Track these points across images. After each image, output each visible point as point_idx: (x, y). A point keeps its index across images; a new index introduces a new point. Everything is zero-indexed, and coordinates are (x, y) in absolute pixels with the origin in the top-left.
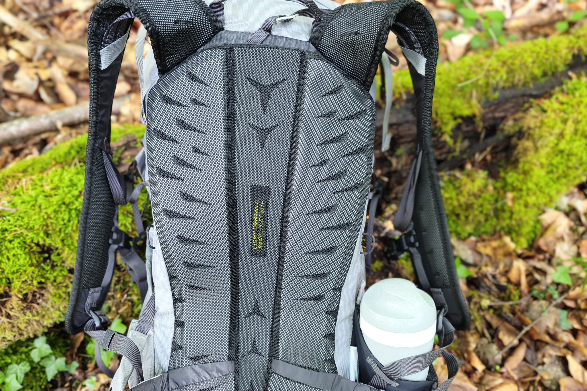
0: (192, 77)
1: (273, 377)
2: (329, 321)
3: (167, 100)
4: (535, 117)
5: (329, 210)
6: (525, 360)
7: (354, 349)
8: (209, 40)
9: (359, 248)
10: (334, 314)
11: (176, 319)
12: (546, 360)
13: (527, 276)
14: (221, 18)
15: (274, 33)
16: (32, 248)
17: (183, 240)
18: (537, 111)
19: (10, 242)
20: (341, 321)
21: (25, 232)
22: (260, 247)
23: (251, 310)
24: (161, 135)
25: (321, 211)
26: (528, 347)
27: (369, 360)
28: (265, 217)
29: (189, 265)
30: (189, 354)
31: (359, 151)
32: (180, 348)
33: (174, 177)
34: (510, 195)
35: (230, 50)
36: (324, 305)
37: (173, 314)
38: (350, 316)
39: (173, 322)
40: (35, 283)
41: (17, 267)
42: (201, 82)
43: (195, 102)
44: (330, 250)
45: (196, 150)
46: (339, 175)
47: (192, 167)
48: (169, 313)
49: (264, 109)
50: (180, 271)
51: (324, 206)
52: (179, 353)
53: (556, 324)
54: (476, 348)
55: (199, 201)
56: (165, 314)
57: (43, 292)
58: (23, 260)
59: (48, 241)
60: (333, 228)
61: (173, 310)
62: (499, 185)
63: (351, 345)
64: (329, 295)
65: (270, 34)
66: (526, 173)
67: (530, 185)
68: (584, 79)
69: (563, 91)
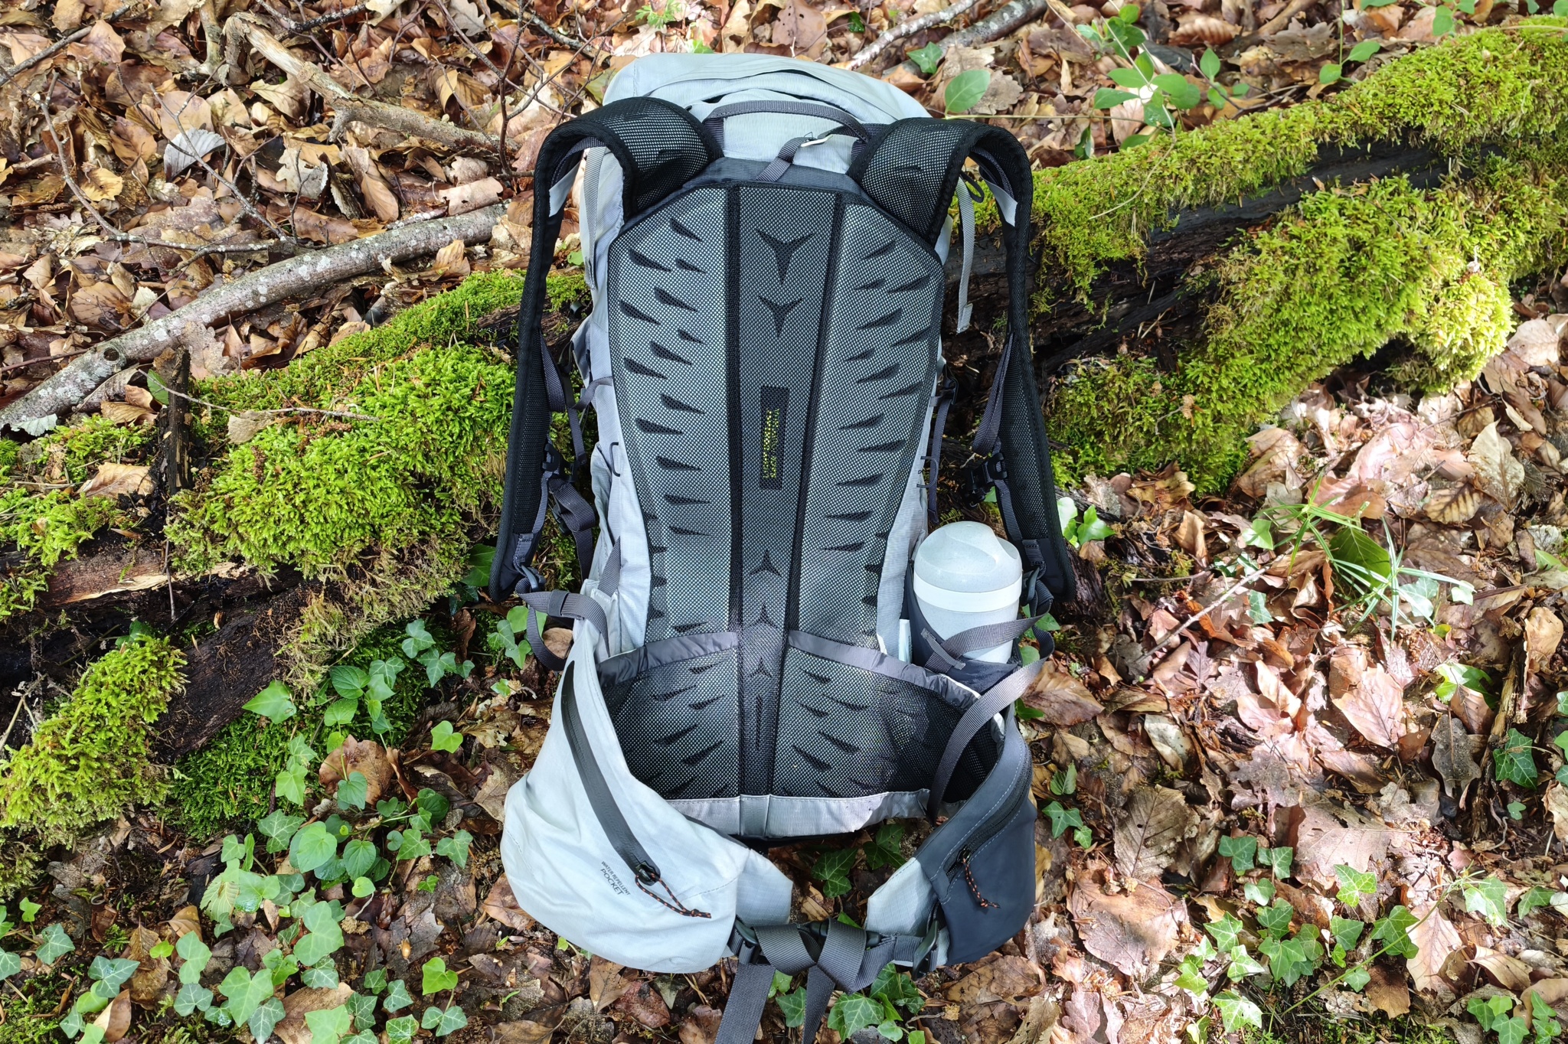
0: (678, 228)
1: (791, 650)
2: (869, 579)
3: (639, 259)
5: (872, 422)
6: (1188, 668)
7: (904, 624)
8: (702, 171)
9: (915, 477)
10: (876, 569)
11: (653, 576)
12: (1223, 669)
13: (1207, 537)
14: (719, 139)
15: (796, 162)
16: (405, 479)
17: (665, 463)
18: (1244, 252)
19: (374, 468)
20: (886, 582)
21: (395, 455)
22: (773, 475)
23: (759, 564)
24: (631, 311)
25: (861, 425)
26: (1194, 649)
27: (924, 634)
28: (781, 432)
29: (673, 500)
30: (674, 620)
31: (917, 337)
32: (660, 614)
33: (652, 373)
34: (1188, 400)
35: (733, 190)
36: (863, 557)
37: (648, 569)
38: (899, 575)
39: (649, 579)
40: (415, 532)
41: (388, 508)
42: (691, 235)
43: (682, 264)
44: (872, 480)
45: (684, 335)
46: (888, 372)
47: (679, 359)
48: (642, 567)
49: (782, 276)
50: (660, 507)
51: (865, 417)
52: (659, 621)
54: (1110, 649)
55: (688, 408)
56: (636, 569)
57: (424, 548)
58: (395, 496)
59: (429, 469)
60: (877, 448)
61: (647, 563)
62: (1172, 381)
63: (902, 617)
64: (871, 541)
65: (792, 165)
66: (1220, 361)
67: (1225, 383)
68: (1337, 191)
69: (1296, 213)
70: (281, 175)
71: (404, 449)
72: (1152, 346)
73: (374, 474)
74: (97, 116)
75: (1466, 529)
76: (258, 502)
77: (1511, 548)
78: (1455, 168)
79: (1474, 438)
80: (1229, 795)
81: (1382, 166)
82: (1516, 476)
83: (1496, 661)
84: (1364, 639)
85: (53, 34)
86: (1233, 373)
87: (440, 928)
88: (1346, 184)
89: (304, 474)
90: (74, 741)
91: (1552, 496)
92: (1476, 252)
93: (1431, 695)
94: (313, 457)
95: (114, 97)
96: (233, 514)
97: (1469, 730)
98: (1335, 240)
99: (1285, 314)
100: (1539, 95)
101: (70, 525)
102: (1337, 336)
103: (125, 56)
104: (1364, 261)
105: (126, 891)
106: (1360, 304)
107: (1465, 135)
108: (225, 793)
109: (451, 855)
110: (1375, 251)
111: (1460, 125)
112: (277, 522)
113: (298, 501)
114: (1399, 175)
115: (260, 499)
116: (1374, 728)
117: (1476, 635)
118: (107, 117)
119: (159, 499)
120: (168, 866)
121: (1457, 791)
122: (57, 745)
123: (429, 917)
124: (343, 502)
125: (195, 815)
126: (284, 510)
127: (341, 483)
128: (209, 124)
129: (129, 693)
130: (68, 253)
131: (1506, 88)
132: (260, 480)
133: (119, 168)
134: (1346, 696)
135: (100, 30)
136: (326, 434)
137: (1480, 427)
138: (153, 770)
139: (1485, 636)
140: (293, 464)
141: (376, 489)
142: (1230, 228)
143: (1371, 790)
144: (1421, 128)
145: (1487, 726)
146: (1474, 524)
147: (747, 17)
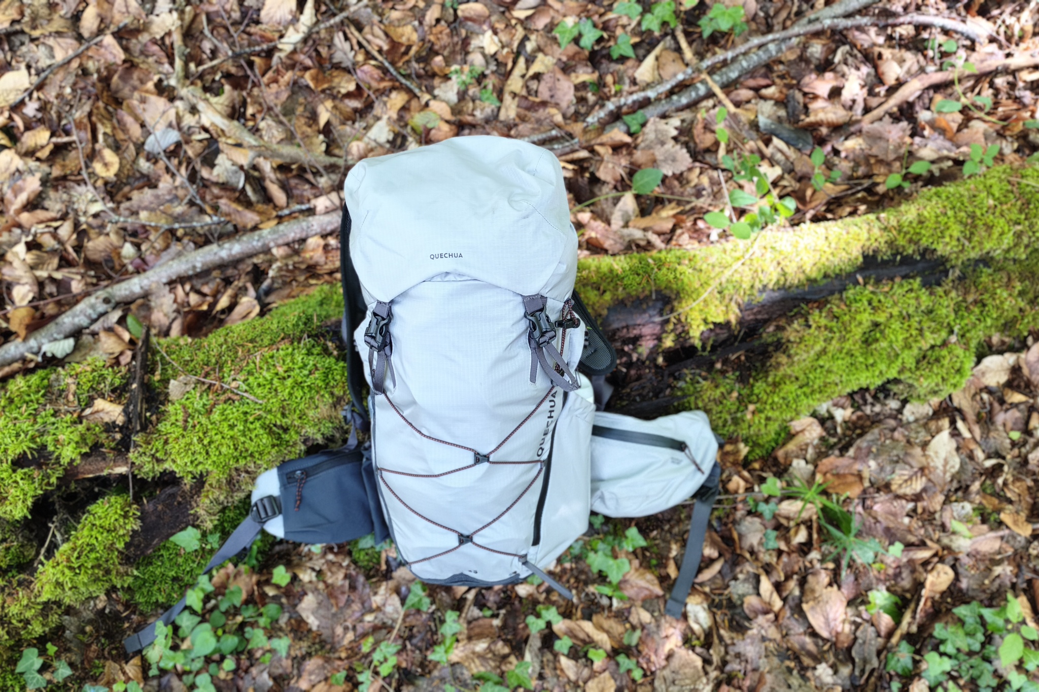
4: (798, 332)
6: (720, 572)
12: (741, 576)
16: (271, 429)
18: (800, 325)
19: (252, 423)
21: (264, 415)
26: (726, 562)
34: (751, 407)
53: (761, 543)
58: (265, 440)
59: (284, 422)
62: (745, 392)
66: (775, 385)
67: (776, 399)
68: (870, 288)
69: (841, 299)
70: (216, 171)
71: (270, 411)
72: (738, 366)
73: (252, 427)
74: (106, 108)
75: (912, 500)
76: (182, 442)
77: (937, 516)
78: (954, 274)
79: (933, 437)
80: (724, 663)
81: (905, 270)
82: (953, 467)
83: (908, 591)
84: (831, 566)
85: (79, 38)
86: (782, 395)
87: (271, 683)
88: (878, 281)
89: (210, 427)
90: (78, 558)
91: (973, 481)
92: (956, 329)
93: (862, 608)
94: (216, 416)
95: (117, 92)
96: (168, 447)
97: (879, 635)
98: (860, 323)
99: (821, 363)
100: (1019, 235)
101: (77, 443)
102: (852, 378)
103: (125, 61)
104: (878, 335)
105: (104, 636)
106: (871, 361)
107: (963, 257)
108: (159, 589)
109: (278, 648)
110: (887, 331)
111: (962, 251)
112: (193, 454)
113: (206, 442)
114: (913, 277)
115: (184, 441)
116: (823, 625)
117: (900, 573)
118: (111, 109)
119: (127, 428)
120: (126, 625)
121: (863, 671)
122: (68, 560)
123: (265, 676)
124: (231, 444)
125: (142, 600)
126: (198, 447)
127: (231, 433)
128: (174, 123)
129: (108, 531)
130: (85, 213)
131: (996, 232)
132: (185, 429)
133: (117, 148)
134: (811, 603)
135: (108, 40)
136: (225, 402)
137: (939, 430)
138: (122, 569)
139: (905, 574)
140: (203, 420)
141: (253, 436)
142: (797, 303)
143: (812, 664)
144: (935, 250)
145: (890, 634)
146: (917, 498)
147: (523, 76)
